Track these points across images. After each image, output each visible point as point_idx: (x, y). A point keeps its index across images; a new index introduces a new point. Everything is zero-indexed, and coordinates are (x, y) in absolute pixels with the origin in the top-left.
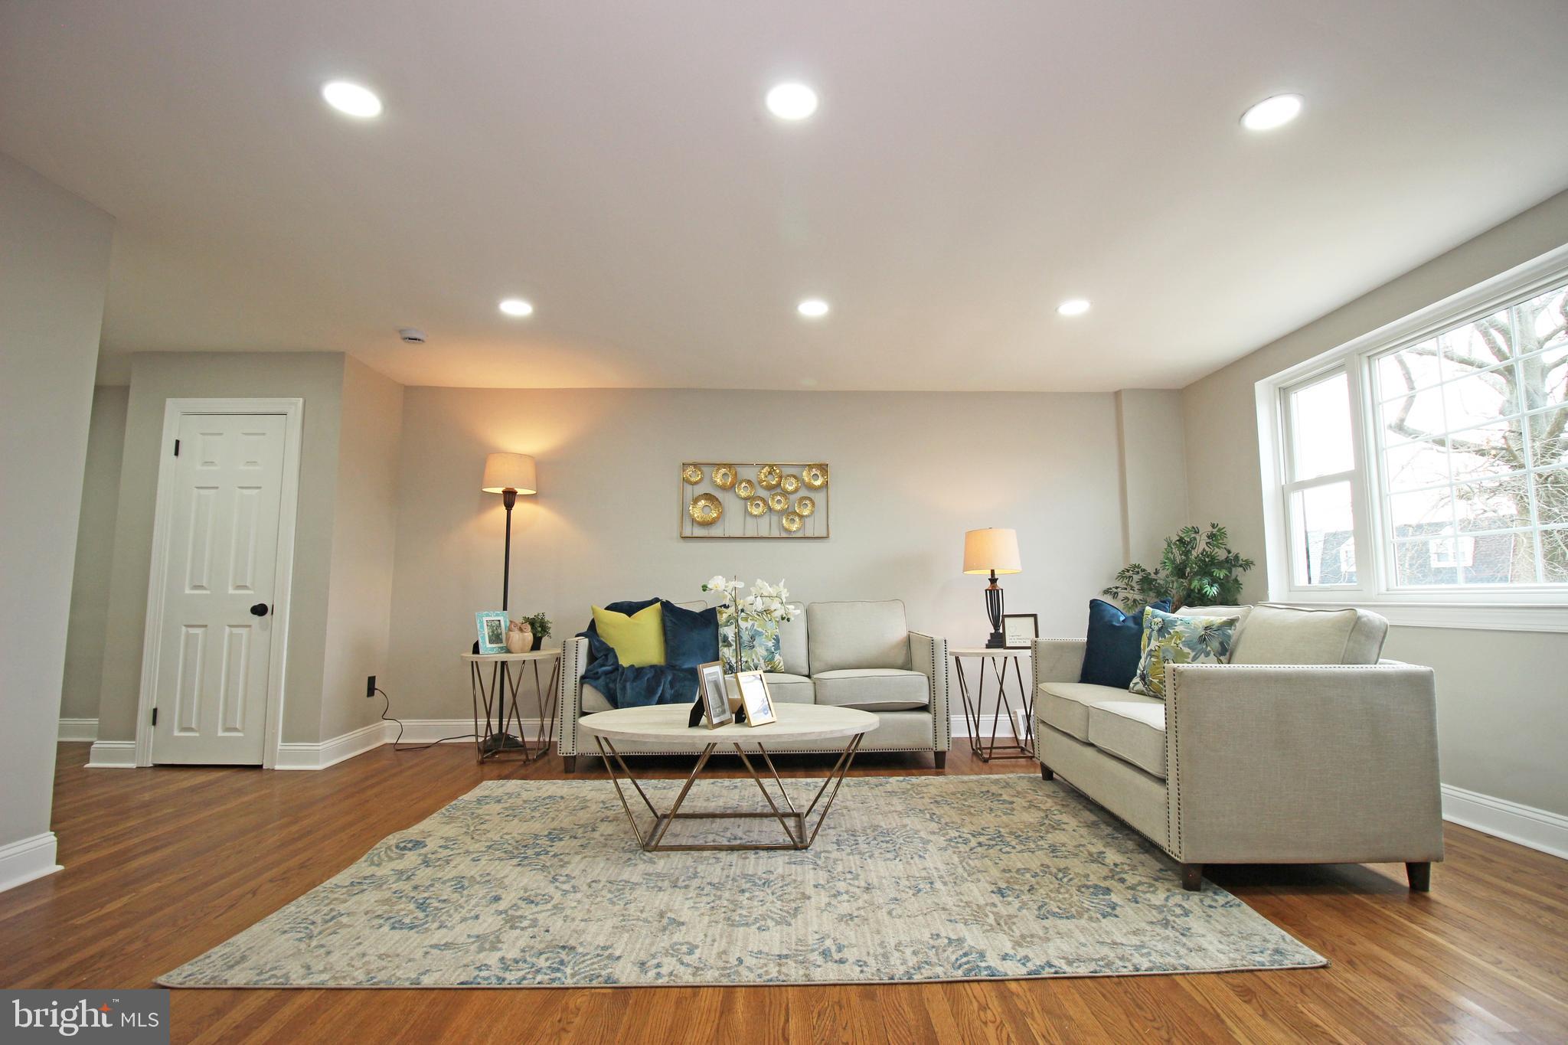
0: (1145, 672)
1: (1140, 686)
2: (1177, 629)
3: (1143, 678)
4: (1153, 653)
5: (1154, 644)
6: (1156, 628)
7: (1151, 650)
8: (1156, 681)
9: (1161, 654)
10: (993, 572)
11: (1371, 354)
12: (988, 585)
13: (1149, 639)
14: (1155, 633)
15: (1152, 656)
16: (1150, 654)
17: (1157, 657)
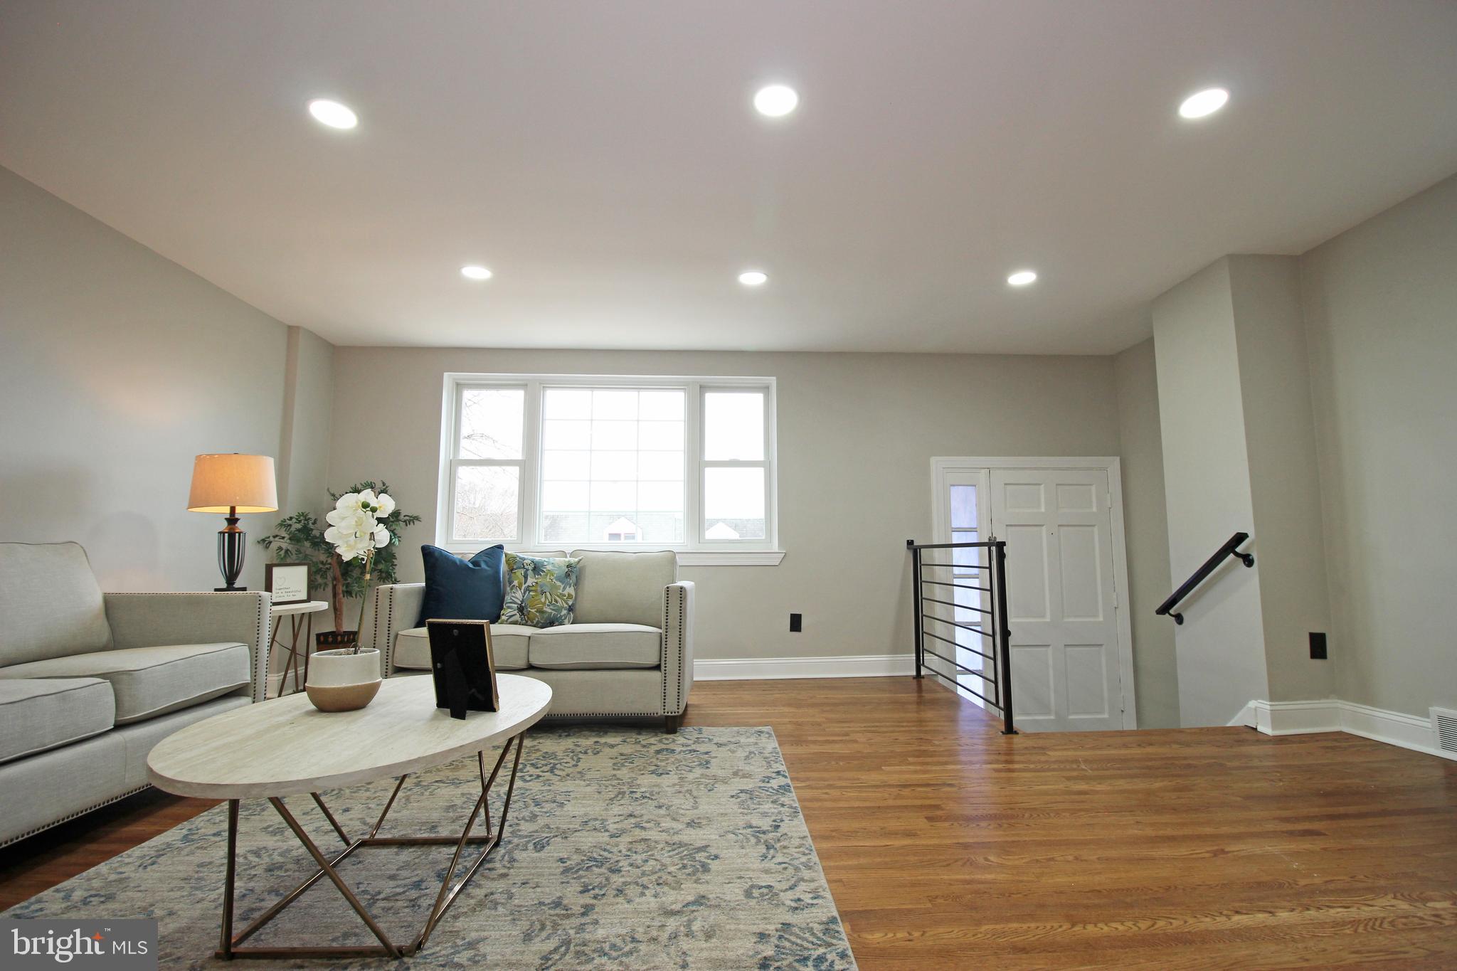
0: (523, 605)
1: (517, 617)
2: (549, 567)
3: (521, 609)
4: (531, 589)
5: (530, 581)
6: (530, 568)
7: (529, 586)
8: (533, 611)
9: (539, 588)
10: (233, 510)
11: (545, 385)
12: (224, 526)
13: (526, 577)
14: (530, 572)
15: (530, 591)
16: (528, 589)
17: (535, 591)
